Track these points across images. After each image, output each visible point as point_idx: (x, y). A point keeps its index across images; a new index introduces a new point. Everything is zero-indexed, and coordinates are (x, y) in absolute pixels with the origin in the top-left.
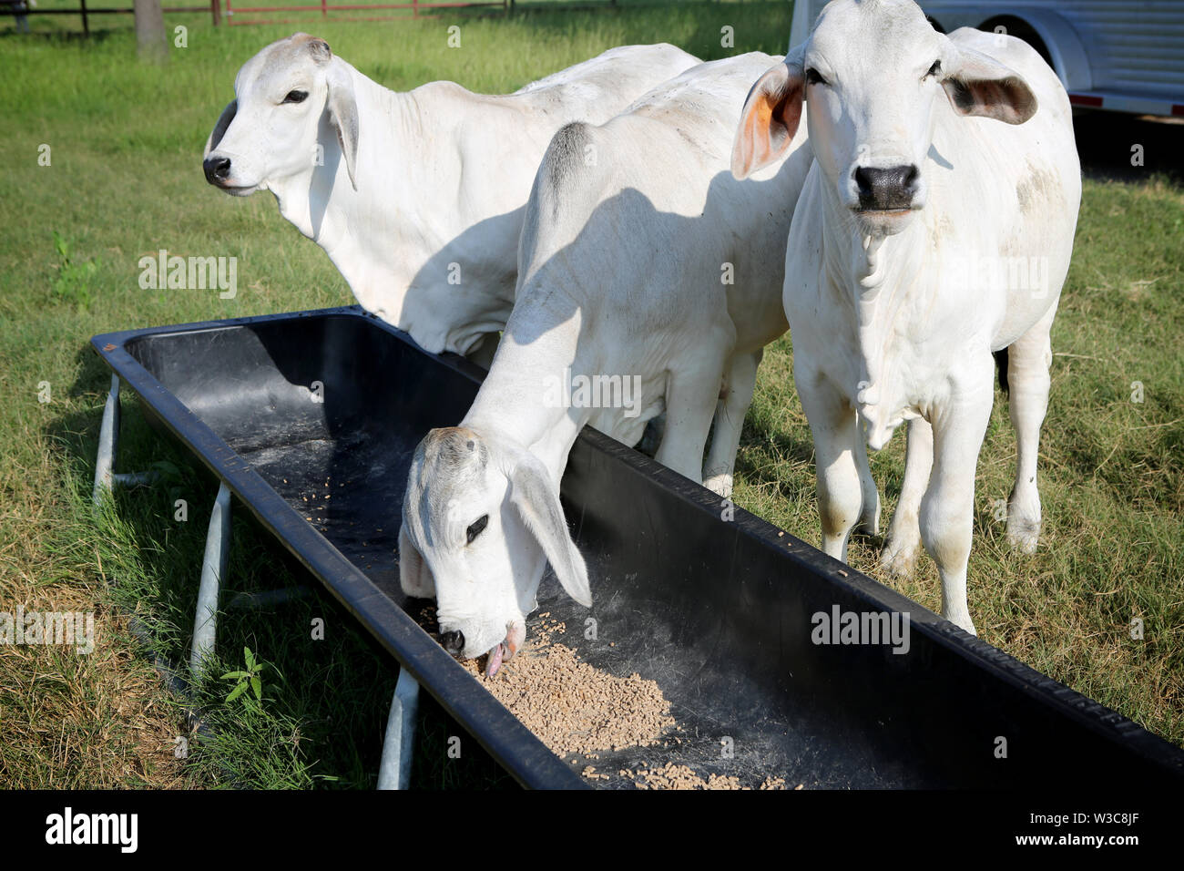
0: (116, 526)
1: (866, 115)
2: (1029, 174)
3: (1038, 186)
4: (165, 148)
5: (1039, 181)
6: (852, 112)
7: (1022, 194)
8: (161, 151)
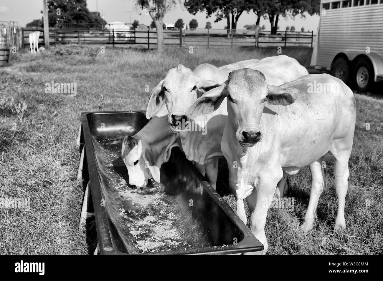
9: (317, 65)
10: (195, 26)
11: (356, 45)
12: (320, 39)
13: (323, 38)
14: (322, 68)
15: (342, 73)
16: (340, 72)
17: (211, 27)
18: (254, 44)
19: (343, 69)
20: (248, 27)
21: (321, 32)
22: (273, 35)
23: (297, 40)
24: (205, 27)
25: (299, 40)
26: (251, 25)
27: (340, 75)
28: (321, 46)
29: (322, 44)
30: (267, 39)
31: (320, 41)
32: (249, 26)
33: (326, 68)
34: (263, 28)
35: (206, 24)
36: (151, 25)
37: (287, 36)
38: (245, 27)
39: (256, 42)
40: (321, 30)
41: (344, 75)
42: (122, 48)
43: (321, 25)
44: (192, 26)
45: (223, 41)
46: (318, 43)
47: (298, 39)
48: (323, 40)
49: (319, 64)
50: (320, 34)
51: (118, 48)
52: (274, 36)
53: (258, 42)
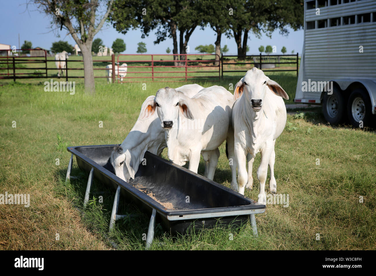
0: (70, 186)
1: (254, 91)
2: (278, 109)
3: (279, 111)
4: (90, 119)
5: (279, 110)
6: (252, 90)
7: (276, 112)
8: (89, 120)
9: (304, 98)
10: (121, 49)
11: (349, 71)
12: (306, 65)
13: (309, 64)
14: (309, 101)
15: (334, 106)
16: (332, 105)
17: (145, 50)
18: (217, 74)
19: (336, 101)
20: (202, 48)
21: (306, 57)
22: (241, 60)
23: (276, 67)
24: (137, 50)
25: (279, 67)
26: (207, 46)
27: (333, 109)
28: (308, 74)
29: (308, 71)
30: (233, 67)
31: (306, 68)
32: (204, 47)
33: (314, 101)
34: (225, 49)
35: (138, 46)
36: (52, 49)
37: (263, 61)
38: (197, 48)
39: (219, 72)
40: (306, 54)
41: (336, 108)
42: (30, 84)
43: (306, 48)
44: (117, 49)
45: (170, 71)
46: (304, 70)
47: (277, 65)
48: (309, 67)
49: (306, 97)
50: (306, 60)
51: (24, 84)
52: (242, 62)
53: (223, 72)
